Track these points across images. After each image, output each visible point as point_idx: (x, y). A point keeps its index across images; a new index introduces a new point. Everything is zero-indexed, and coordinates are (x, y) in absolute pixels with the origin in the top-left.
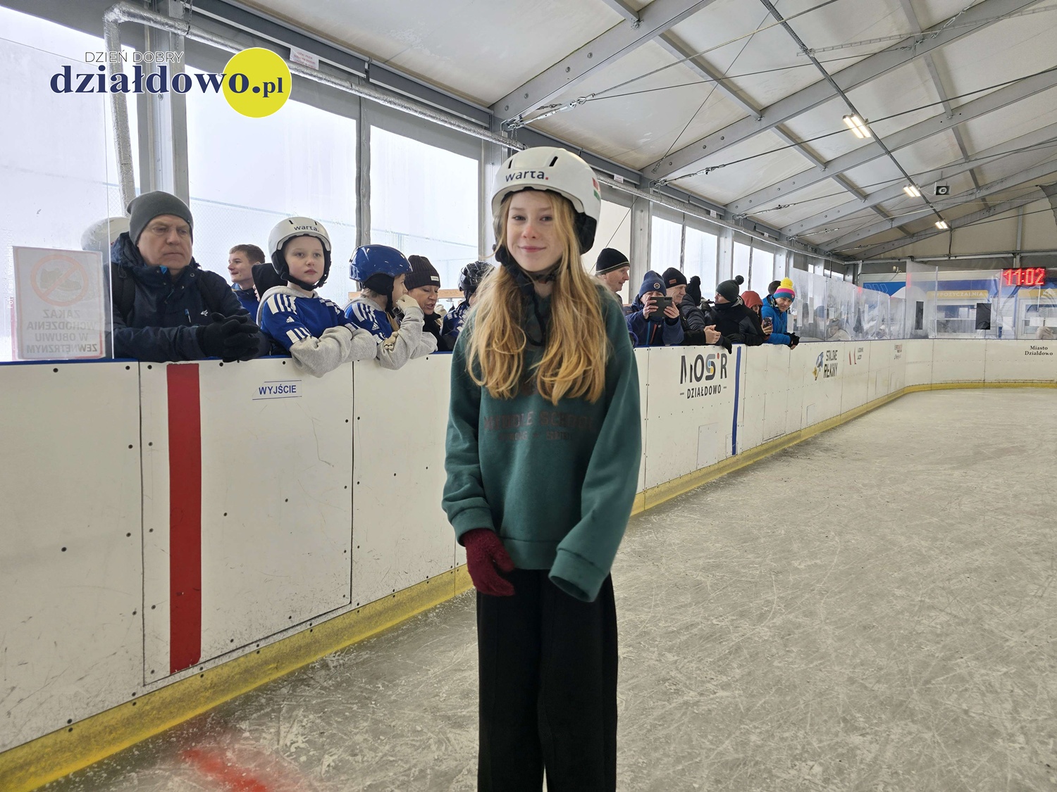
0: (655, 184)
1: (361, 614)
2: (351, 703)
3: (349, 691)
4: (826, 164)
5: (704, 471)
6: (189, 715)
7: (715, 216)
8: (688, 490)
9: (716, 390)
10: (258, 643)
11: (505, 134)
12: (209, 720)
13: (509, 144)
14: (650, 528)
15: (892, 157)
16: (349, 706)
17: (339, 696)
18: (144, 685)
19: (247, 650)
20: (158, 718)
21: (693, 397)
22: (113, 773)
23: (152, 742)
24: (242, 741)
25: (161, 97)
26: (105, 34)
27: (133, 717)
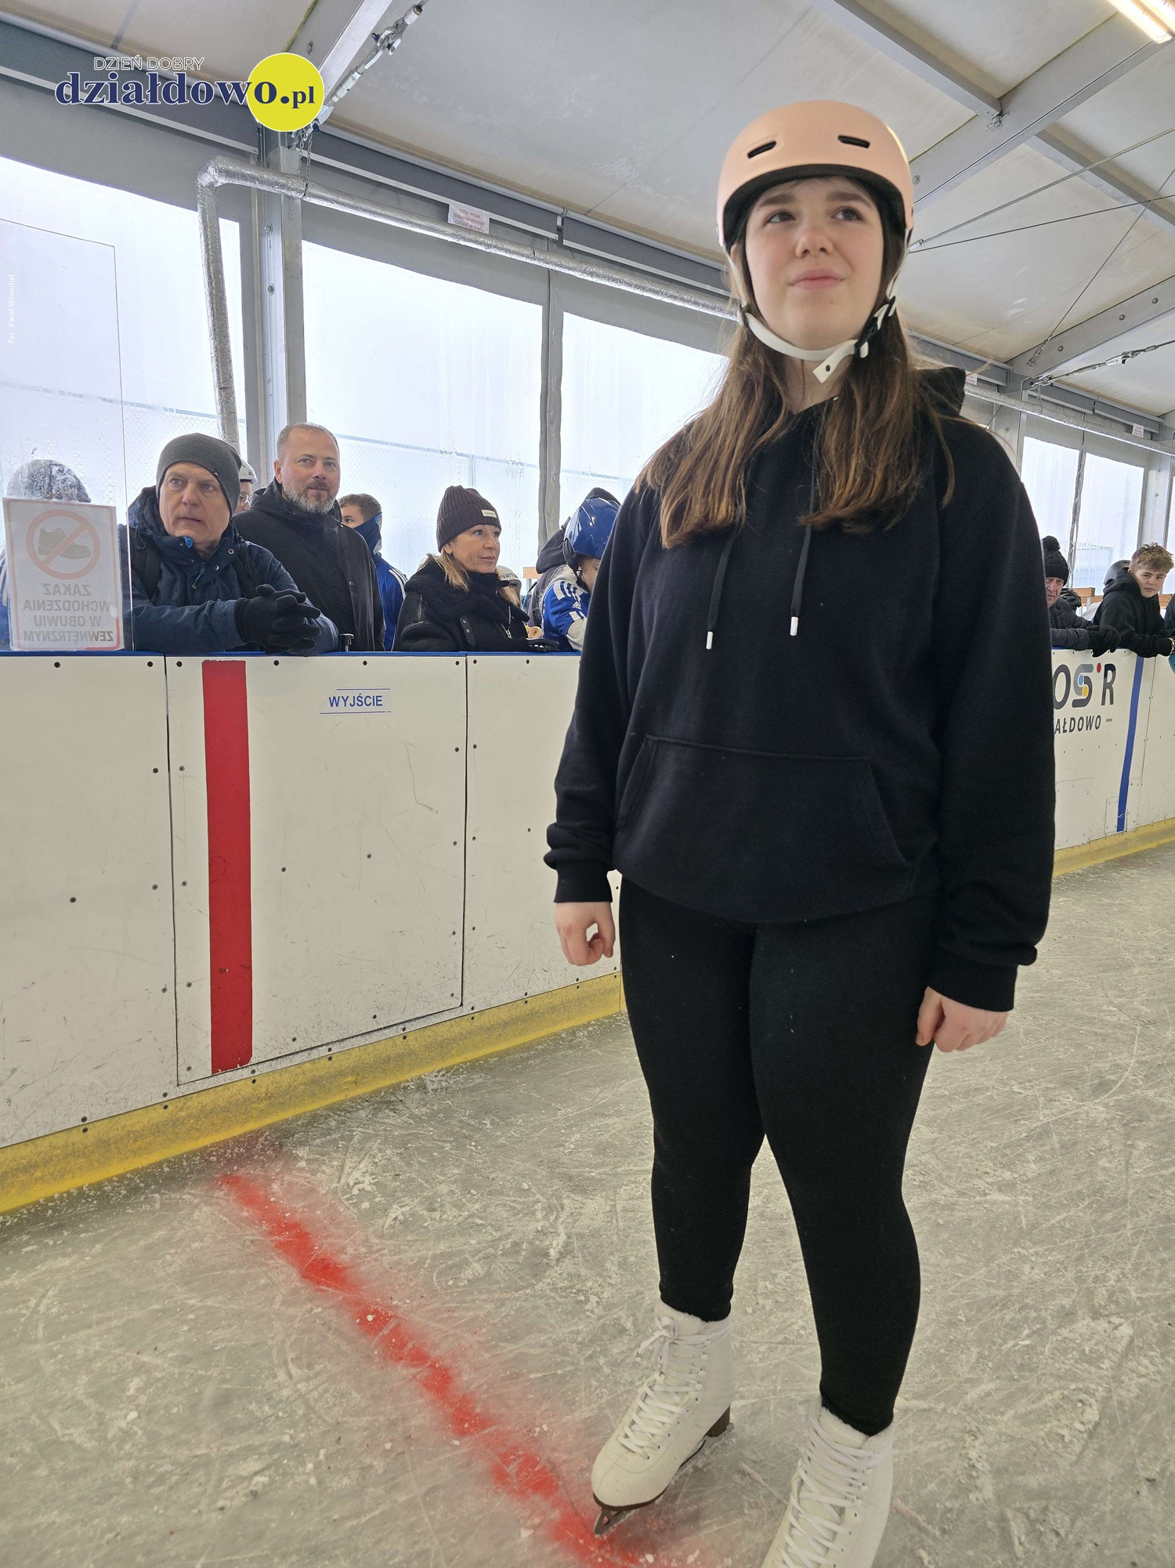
0: (1032, 383)
1: (476, 1023)
2: (444, 1141)
3: (445, 1125)
6: (238, 1131)
7: (1141, 435)
9: (1091, 723)
10: (330, 1046)
12: (260, 1140)
16: (441, 1144)
17: (430, 1130)
18: (178, 1085)
19: (315, 1054)
20: (197, 1129)
22: (134, 1191)
23: (188, 1159)
24: (294, 1173)
25: (272, 289)
26: (199, 206)
27: (164, 1124)
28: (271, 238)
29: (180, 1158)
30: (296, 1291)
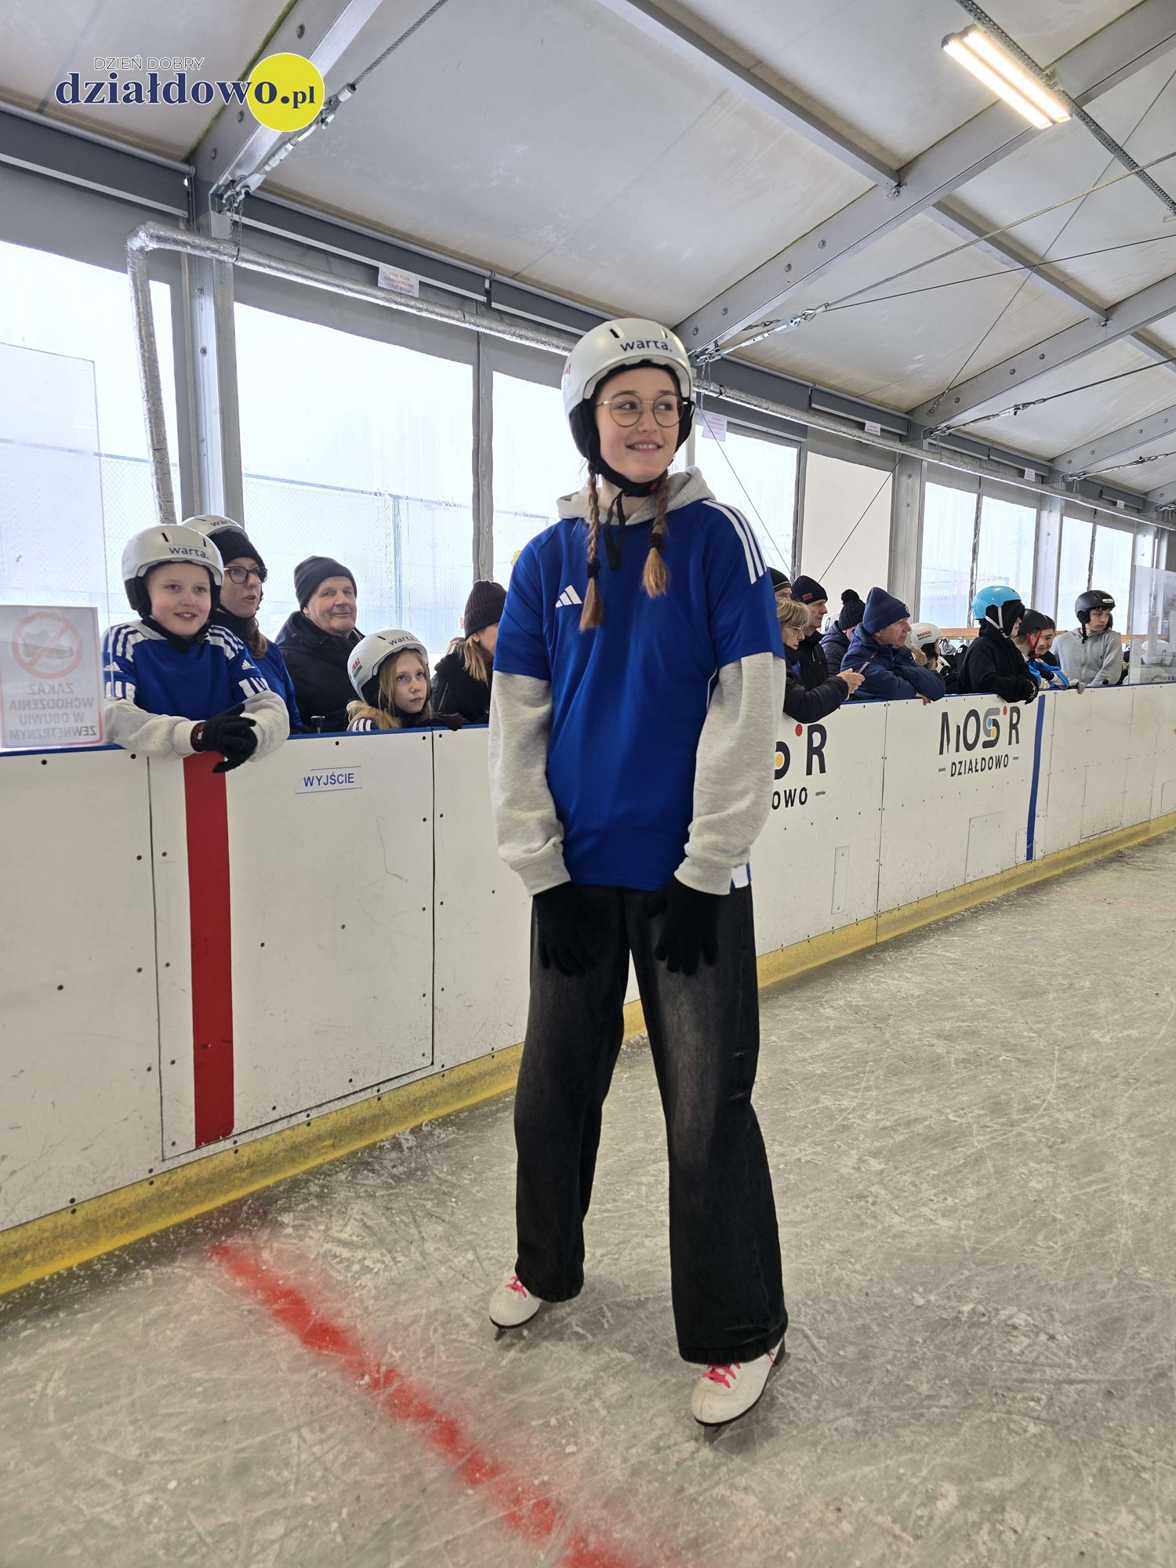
0: (932, 432)
1: (446, 1079)
2: (425, 1199)
3: (424, 1183)
5: (977, 886)
6: (221, 1201)
7: (1034, 478)
8: (949, 913)
9: (1000, 762)
10: (309, 1112)
12: (245, 1208)
16: (422, 1202)
17: (410, 1189)
18: (163, 1160)
19: (294, 1121)
20: (182, 1203)
21: (960, 774)
22: (124, 1268)
23: (174, 1232)
24: (282, 1239)
25: (204, 351)
26: (129, 269)
27: (151, 1199)
28: (203, 301)
29: (166, 1231)
30: (299, 1357)
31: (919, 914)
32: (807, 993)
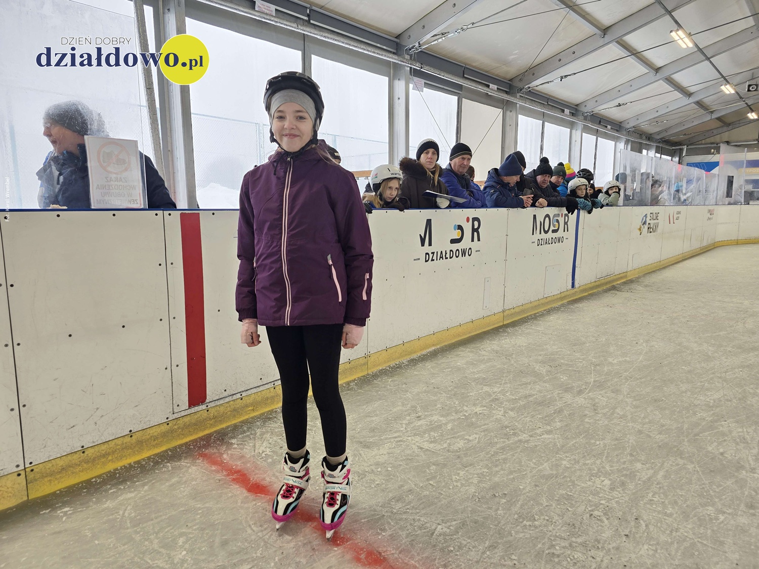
0: (521, 90)
4: (657, 70)
5: (549, 299)
7: (568, 114)
8: (536, 312)
9: (559, 240)
10: (241, 393)
11: (407, 57)
12: (212, 438)
13: (411, 64)
14: (506, 336)
15: (711, 62)
18: (173, 413)
19: (235, 397)
20: (182, 434)
21: (541, 245)
22: (157, 463)
24: (232, 450)
27: (167, 432)
28: (169, 15)
29: (175, 447)
30: (246, 497)
31: (523, 311)
32: (473, 345)
